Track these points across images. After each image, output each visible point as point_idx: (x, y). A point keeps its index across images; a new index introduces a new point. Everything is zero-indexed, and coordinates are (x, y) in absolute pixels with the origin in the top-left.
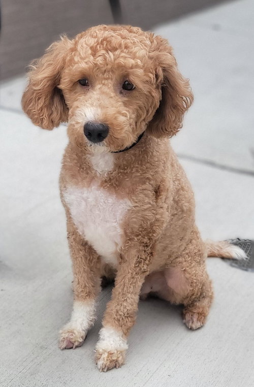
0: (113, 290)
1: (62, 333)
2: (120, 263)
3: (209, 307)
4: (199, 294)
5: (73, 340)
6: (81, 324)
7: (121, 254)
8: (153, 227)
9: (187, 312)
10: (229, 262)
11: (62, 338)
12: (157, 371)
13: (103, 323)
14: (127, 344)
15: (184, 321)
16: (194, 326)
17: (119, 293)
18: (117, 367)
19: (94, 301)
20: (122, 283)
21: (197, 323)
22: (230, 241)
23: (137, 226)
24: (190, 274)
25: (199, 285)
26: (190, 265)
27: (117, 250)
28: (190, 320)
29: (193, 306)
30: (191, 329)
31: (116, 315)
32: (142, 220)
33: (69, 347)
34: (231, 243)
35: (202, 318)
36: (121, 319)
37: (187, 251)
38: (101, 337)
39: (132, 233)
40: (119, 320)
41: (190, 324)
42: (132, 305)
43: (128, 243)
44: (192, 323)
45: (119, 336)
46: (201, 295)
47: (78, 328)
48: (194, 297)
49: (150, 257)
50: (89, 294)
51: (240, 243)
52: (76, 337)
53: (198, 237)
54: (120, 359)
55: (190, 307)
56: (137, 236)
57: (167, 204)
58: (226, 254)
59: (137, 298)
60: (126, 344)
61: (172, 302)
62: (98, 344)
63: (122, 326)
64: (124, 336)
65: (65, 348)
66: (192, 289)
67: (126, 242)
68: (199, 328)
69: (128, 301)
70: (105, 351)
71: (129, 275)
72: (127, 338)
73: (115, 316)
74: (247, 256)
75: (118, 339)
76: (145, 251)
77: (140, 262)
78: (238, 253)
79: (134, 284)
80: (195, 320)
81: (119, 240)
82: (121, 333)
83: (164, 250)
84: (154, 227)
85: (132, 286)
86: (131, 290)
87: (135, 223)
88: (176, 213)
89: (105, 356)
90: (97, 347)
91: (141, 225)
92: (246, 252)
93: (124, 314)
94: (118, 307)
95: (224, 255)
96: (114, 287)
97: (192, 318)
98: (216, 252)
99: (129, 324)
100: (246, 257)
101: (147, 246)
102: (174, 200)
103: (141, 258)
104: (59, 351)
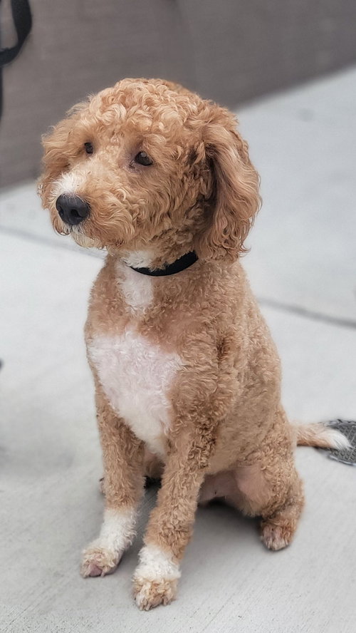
0: (158, 492)
1: (85, 554)
2: (169, 453)
3: (298, 518)
4: (284, 501)
5: (101, 565)
6: (115, 542)
7: (169, 440)
8: (214, 400)
9: (266, 525)
10: (326, 453)
11: (85, 561)
12: (222, 611)
13: (145, 540)
14: (179, 570)
15: (262, 537)
16: (275, 546)
17: (167, 497)
18: (165, 603)
19: (132, 509)
20: (171, 482)
21: (281, 540)
22: (327, 424)
23: (190, 398)
24: (272, 473)
25: (285, 488)
26: (272, 461)
27: (163, 433)
28: (269, 537)
29: (275, 517)
30: (272, 550)
31: (163, 529)
32: (197, 388)
33: (95, 574)
34: (328, 426)
35: (287, 534)
36: (170, 535)
37: (268, 442)
38: (142, 560)
39: (184, 407)
40: (168, 536)
41: (270, 542)
42: (186, 515)
43: (179, 422)
44: (273, 540)
45: (168, 559)
46: (286, 502)
47: (109, 548)
48: (276, 506)
49: (211, 445)
50: (125, 499)
51: (341, 426)
52: (105, 560)
53: (283, 420)
54: (169, 592)
55: (270, 518)
56: (192, 412)
57: (237, 369)
58: (321, 442)
59: (193, 505)
60: (177, 570)
61: (245, 513)
62: (137, 570)
63: (171, 545)
64: (175, 559)
65: (90, 576)
66: (274, 495)
67: (175, 421)
68: (282, 549)
69: (180, 508)
70: (146, 580)
71: (181, 472)
72: (180, 563)
73: (161, 529)
74: (352, 444)
75: (165, 563)
76: (203, 436)
77: (196, 453)
78: (338, 440)
79: (188, 485)
80: (277, 536)
81: (166, 418)
82: (170, 554)
83: (233, 438)
84: (216, 402)
85: (185, 487)
86: (184, 492)
87: (188, 392)
88: (252, 384)
89: (147, 587)
90: (136, 574)
91: (196, 396)
92: (350, 439)
93: (175, 528)
94: (166, 517)
95: (318, 443)
96: (160, 488)
97: (272, 534)
98: (307, 439)
99: (182, 542)
100: (350, 446)
101: (206, 429)
102: (250, 364)
103: (197, 447)
104: (81, 580)
